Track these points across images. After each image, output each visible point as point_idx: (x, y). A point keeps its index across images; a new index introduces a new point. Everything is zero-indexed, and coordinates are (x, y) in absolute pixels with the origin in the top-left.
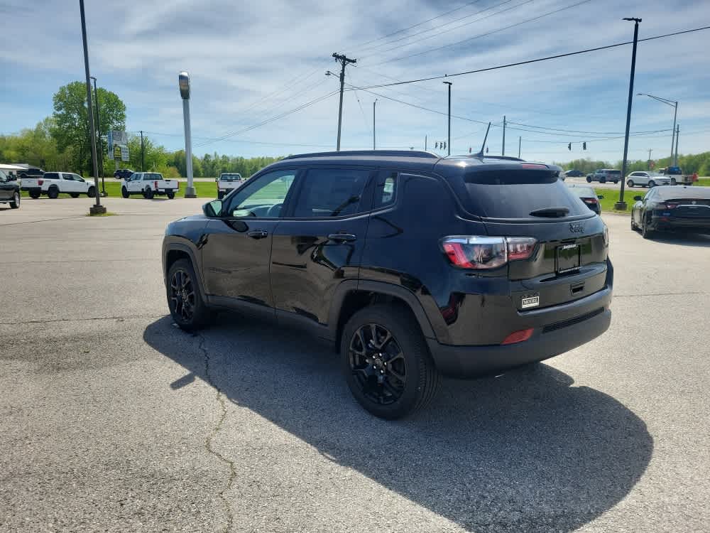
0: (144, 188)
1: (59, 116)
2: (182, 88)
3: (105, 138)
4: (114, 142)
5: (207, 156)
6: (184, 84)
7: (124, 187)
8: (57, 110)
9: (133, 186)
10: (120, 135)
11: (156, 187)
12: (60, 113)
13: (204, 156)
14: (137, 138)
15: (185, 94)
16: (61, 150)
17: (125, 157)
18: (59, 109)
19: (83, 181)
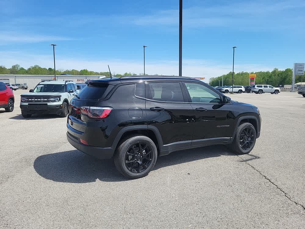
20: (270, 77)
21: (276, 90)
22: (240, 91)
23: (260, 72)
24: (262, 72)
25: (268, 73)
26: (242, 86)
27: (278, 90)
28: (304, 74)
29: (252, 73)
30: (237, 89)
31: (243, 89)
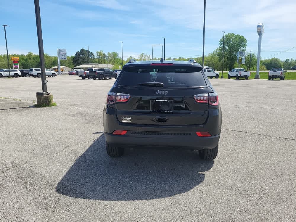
0: (236, 75)
1: (221, 47)
2: (258, 31)
3: (236, 55)
4: (239, 56)
5: (287, 60)
6: (259, 29)
7: (229, 74)
8: (220, 45)
9: (233, 74)
10: (242, 53)
11: (240, 74)
12: (221, 46)
13: (285, 60)
14: (249, 54)
15: (260, 34)
16: (220, 60)
17: (243, 62)
18: (221, 45)
19: (214, 72)
20: (26, 60)
21: (53, 74)
22: (16, 75)
23: (15, 54)
24: (17, 54)
25: (22, 56)
26: (18, 70)
27: (55, 74)
28: (67, 59)
29: (15, 55)
30: (12, 73)
31: (19, 73)
